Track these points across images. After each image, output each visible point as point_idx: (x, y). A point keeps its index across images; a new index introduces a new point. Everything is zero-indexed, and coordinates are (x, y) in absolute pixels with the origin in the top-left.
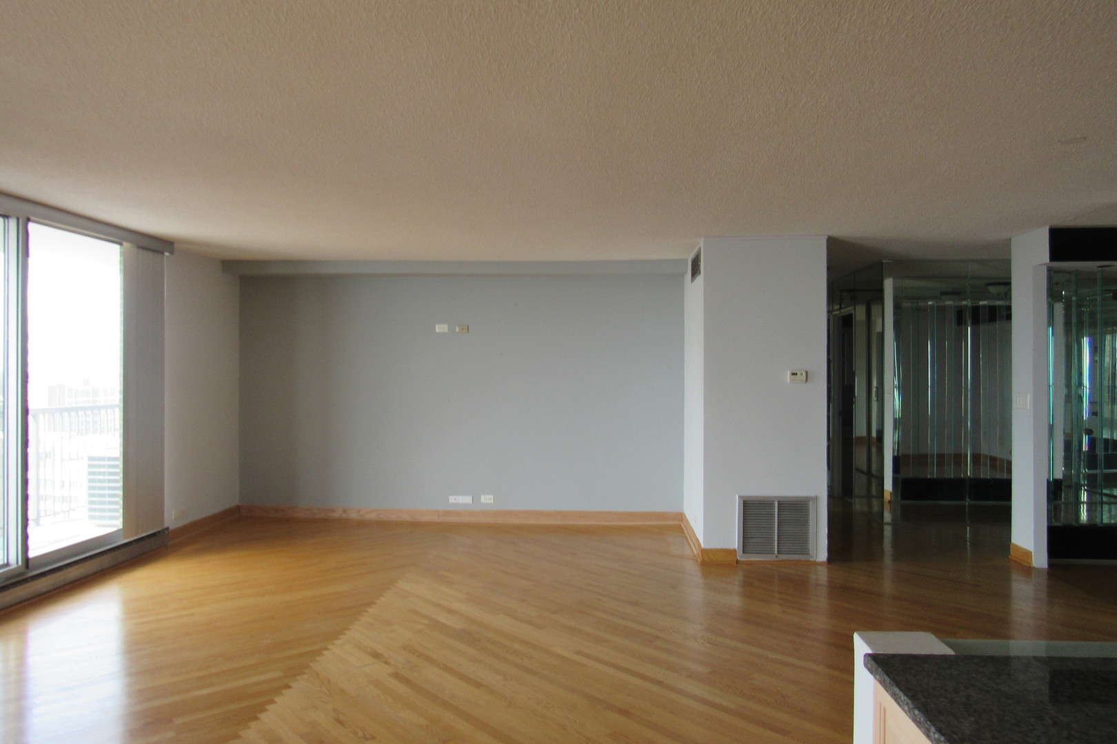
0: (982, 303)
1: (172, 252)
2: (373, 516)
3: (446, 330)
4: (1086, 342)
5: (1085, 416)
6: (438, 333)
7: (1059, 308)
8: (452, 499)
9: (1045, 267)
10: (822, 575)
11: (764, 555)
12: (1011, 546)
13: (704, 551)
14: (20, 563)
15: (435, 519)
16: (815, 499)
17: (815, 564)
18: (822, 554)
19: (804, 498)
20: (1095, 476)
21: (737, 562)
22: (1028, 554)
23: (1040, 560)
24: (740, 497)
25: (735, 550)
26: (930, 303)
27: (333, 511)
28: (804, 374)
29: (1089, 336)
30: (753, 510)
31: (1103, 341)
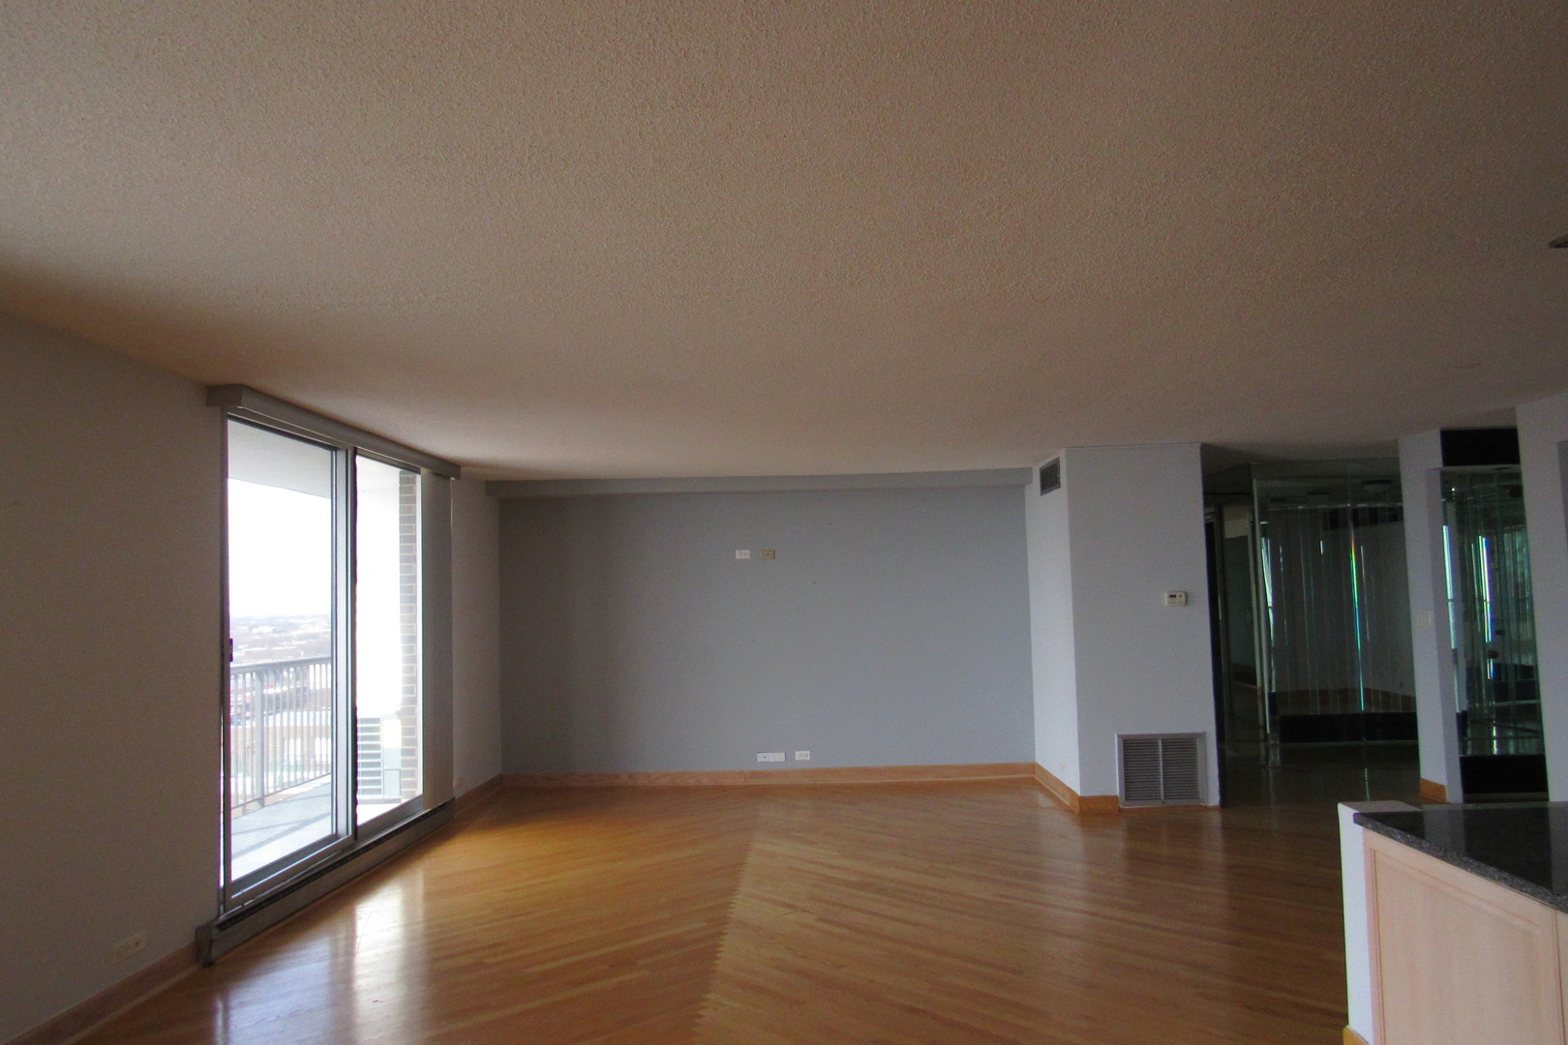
0: (1360, 505)
1: (458, 477)
2: (664, 782)
3: (748, 557)
4: (1482, 541)
5: (1488, 637)
6: (740, 560)
7: (1451, 508)
8: (760, 758)
9: (1438, 472)
10: (1216, 819)
11: (1148, 802)
12: (1421, 782)
13: (1082, 800)
14: (350, 833)
15: (741, 782)
16: (1202, 736)
17: (1207, 809)
18: (1214, 798)
19: (1190, 734)
20: (1507, 708)
21: (1120, 810)
22: (1440, 788)
23: (1454, 794)
24: (1119, 736)
25: (1116, 797)
26: (1300, 507)
27: (617, 776)
28: (1183, 595)
29: (1487, 536)
30: (1135, 751)
31: (1501, 540)
